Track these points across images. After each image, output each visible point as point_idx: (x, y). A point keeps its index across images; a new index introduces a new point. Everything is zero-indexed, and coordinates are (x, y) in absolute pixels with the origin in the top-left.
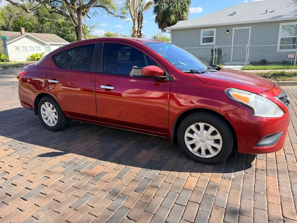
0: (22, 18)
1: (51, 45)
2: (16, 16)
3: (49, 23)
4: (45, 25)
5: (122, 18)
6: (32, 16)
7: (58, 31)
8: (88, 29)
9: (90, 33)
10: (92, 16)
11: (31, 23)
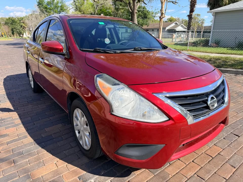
0: (104, 7)
2: (100, 6)
3: (122, 11)
4: (119, 12)
5: (174, 3)
6: (111, 5)
7: (128, 17)
8: (154, 15)
9: (155, 18)
10: (148, 3)
11: (110, 11)
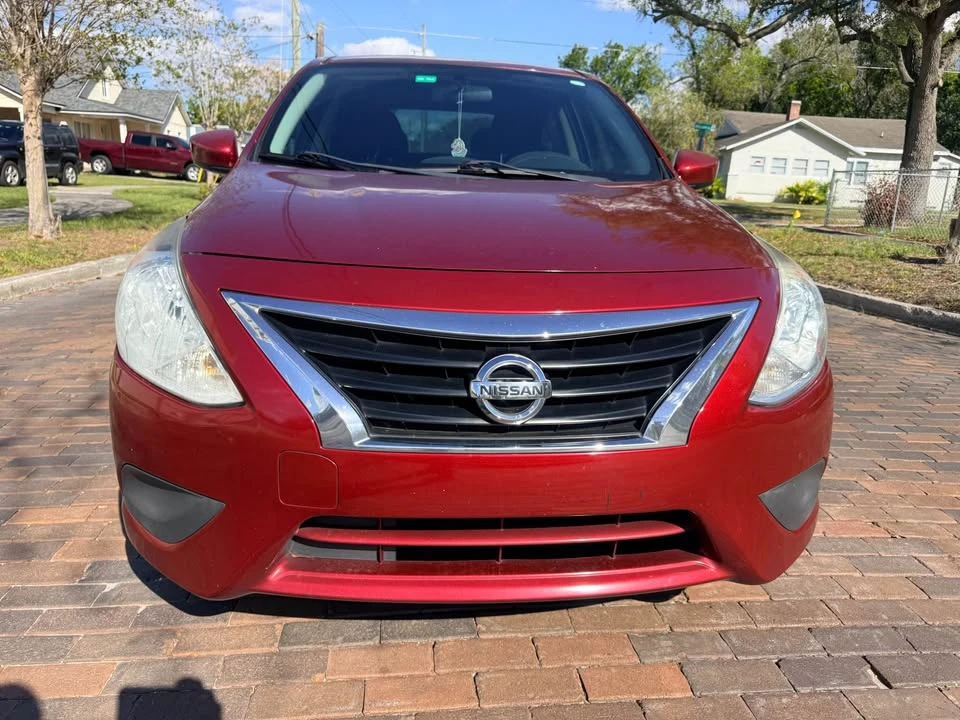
0: (816, 71)
1: (870, 155)
6: (849, 62)
11: (842, 87)
